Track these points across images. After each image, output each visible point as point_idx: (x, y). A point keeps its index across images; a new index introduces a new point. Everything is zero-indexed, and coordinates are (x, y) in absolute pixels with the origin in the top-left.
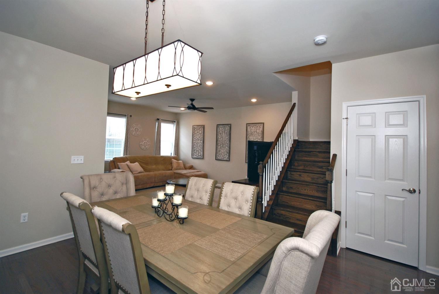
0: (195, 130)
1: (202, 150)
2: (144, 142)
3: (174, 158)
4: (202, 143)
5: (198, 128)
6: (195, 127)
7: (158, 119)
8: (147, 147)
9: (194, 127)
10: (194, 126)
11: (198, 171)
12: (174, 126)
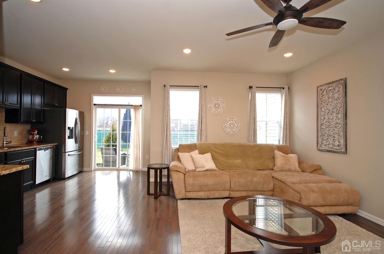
0: (324, 93)
1: (342, 134)
2: (229, 123)
3: (280, 148)
4: (342, 119)
5: (331, 88)
6: (323, 88)
7: (251, 87)
8: (234, 130)
9: (321, 88)
10: (321, 86)
11: (333, 179)
12: (282, 96)
